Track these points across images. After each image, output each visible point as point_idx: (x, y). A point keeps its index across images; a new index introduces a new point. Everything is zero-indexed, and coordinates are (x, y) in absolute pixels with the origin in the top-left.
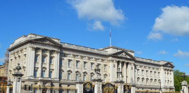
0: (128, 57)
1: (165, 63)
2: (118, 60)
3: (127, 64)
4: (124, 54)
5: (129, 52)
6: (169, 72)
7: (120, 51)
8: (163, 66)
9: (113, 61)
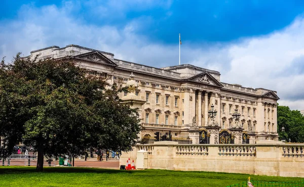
0: (211, 83)
1: (265, 92)
2: (196, 88)
3: (210, 94)
4: (205, 78)
5: (213, 75)
6: (271, 108)
7: (199, 72)
8: (263, 97)
9: (188, 89)
